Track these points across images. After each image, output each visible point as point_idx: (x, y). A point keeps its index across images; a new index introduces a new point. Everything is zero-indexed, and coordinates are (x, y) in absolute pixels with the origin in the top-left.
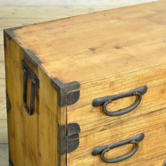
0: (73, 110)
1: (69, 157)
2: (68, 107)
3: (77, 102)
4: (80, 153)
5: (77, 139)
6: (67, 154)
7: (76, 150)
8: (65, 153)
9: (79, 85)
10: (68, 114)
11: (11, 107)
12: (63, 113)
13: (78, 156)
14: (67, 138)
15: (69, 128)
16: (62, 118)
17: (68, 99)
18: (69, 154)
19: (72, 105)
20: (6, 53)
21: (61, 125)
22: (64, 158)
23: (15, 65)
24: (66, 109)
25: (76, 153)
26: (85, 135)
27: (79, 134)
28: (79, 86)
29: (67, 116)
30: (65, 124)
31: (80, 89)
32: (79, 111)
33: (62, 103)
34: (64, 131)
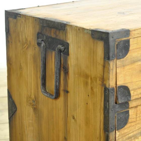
0: (123, 66)
1: (118, 137)
2: (117, 62)
3: (127, 56)
4: (131, 132)
5: (127, 110)
6: (117, 132)
7: (126, 127)
8: (114, 130)
9: (129, 32)
10: (117, 71)
11: (16, 110)
12: (112, 69)
13: (128, 136)
14: (117, 107)
15: (119, 93)
16: (111, 77)
17: (118, 51)
18: (119, 132)
19: (122, 60)
20: (9, 39)
21: (110, 87)
22: (113, 138)
23: (24, 47)
24: (115, 64)
25: (126, 131)
26: (136, 105)
27: (130, 103)
28: (129, 34)
29: (117, 74)
30: (114, 86)
31: (130, 37)
32: (129, 69)
33: (111, 55)
34: (113, 96)
